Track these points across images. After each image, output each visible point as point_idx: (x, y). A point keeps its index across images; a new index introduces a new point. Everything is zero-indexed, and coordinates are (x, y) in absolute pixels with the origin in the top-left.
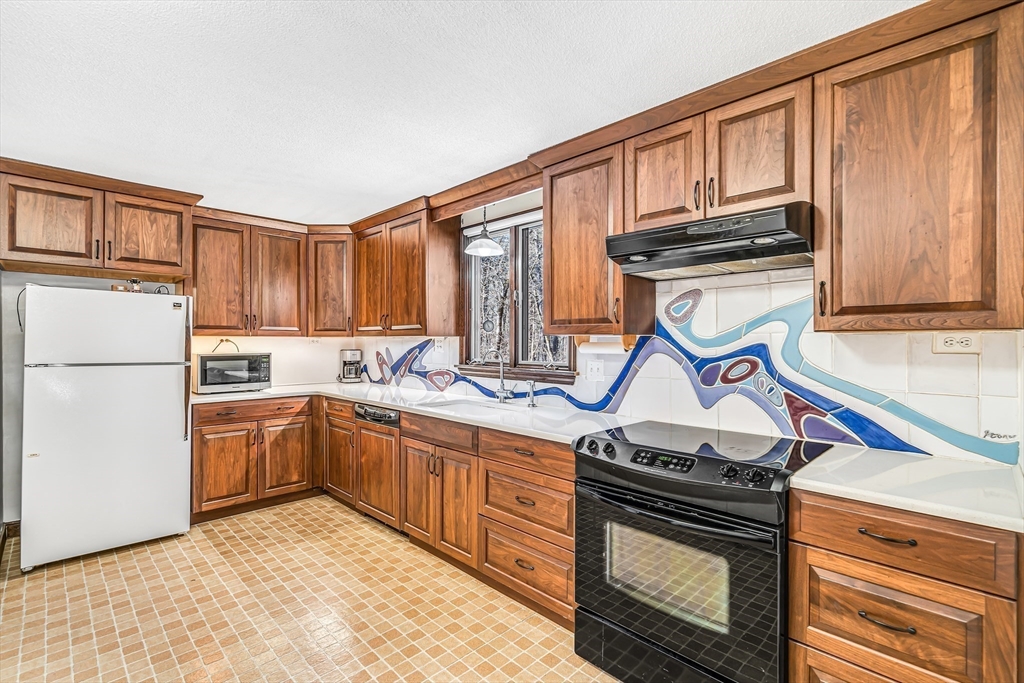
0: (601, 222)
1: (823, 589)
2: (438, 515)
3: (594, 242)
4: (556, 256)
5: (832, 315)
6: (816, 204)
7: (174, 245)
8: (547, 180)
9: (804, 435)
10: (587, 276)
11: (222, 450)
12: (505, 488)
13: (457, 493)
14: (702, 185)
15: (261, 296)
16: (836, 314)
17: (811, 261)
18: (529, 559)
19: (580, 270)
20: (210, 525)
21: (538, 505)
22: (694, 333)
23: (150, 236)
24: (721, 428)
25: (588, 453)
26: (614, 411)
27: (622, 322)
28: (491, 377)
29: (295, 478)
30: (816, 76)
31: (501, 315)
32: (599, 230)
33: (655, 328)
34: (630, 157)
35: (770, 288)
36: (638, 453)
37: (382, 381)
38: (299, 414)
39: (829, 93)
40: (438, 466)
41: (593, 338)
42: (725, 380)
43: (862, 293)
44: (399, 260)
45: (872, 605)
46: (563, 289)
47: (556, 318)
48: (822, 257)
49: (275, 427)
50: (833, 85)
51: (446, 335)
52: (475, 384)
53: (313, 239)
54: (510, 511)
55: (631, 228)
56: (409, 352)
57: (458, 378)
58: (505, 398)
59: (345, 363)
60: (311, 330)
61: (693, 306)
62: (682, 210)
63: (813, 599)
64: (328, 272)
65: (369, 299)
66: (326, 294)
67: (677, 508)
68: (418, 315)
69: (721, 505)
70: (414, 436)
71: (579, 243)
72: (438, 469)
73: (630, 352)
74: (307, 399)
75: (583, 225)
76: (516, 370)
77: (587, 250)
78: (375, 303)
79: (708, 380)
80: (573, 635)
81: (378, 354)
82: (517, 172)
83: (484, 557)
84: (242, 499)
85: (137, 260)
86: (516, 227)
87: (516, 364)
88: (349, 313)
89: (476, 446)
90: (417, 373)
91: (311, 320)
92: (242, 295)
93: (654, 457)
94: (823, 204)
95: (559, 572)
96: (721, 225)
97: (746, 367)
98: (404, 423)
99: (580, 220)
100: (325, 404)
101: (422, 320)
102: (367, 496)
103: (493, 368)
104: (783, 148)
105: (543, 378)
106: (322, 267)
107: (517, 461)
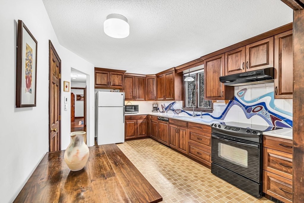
0: (219, 73)
1: (271, 158)
2: (178, 142)
3: (217, 78)
4: (207, 81)
5: (279, 95)
6: (275, 68)
7: (121, 82)
8: (205, 63)
9: (276, 126)
10: (215, 86)
11: (130, 126)
12: (194, 136)
13: (183, 137)
14: (245, 63)
15: (136, 92)
16: (280, 95)
17: (274, 81)
18: (200, 152)
19: (214, 85)
20: (128, 142)
21: (202, 140)
22: (245, 99)
23: (117, 80)
24: (252, 124)
25: (214, 127)
26: (223, 119)
27: (224, 97)
28: (191, 111)
29: (144, 133)
30: (275, 36)
31: (193, 95)
32: (218, 75)
33: (234, 98)
34: (226, 57)
35: (266, 88)
36: (226, 127)
37: (163, 112)
38: (145, 119)
39: (278, 40)
40: (178, 131)
41: (218, 101)
42: (253, 111)
43: (287, 89)
44: (168, 82)
45: (283, 162)
46: (209, 89)
47: (207, 96)
48: (276, 81)
49: (140, 121)
50: (279, 38)
51: (179, 100)
52: (187, 113)
53: (147, 78)
54: (196, 141)
55: (226, 74)
56: (170, 105)
57: (182, 111)
58: (195, 116)
59: (154, 107)
60: (147, 99)
61: (244, 93)
62: (240, 69)
63: (269, 161)
64: (150, 86)
65: (160, 92)
66: (150, 91)
67: (236, 139)
68: (173, 96)
69: (246, 138)
70: (172, 124)
71: (213, 78)
72: (178, 132)
73: (227, 104)
74: (146, 115)
75: (214, 73)
76: (197, 109)
77: (215, 80)
78: (162, 93)
79: (249, 111)
80: (211, 170)
81: (162, 105)
82: (198, 61)
83: (189, 152)
84: (133, 137)
85: (115, 85)
86: (197, 73)
87: (197, 107)
88: (155, 95)
89: (187, 126)
90: (172, 110)
91: (147, 97)
92: (133, 92)
93: (230, 128)
94: (277, 67)
95: (207, 155)
96: (248, 74)
97: (259, 108)
98: (170, 121)
99: (213, 73)
100: (150, 117)
101: (174, 97)
102: (161, 138)
103: (191, 109)
104: (266, 54)
105: (204, 111)
106: (149, 84)
107: (197, 129)
